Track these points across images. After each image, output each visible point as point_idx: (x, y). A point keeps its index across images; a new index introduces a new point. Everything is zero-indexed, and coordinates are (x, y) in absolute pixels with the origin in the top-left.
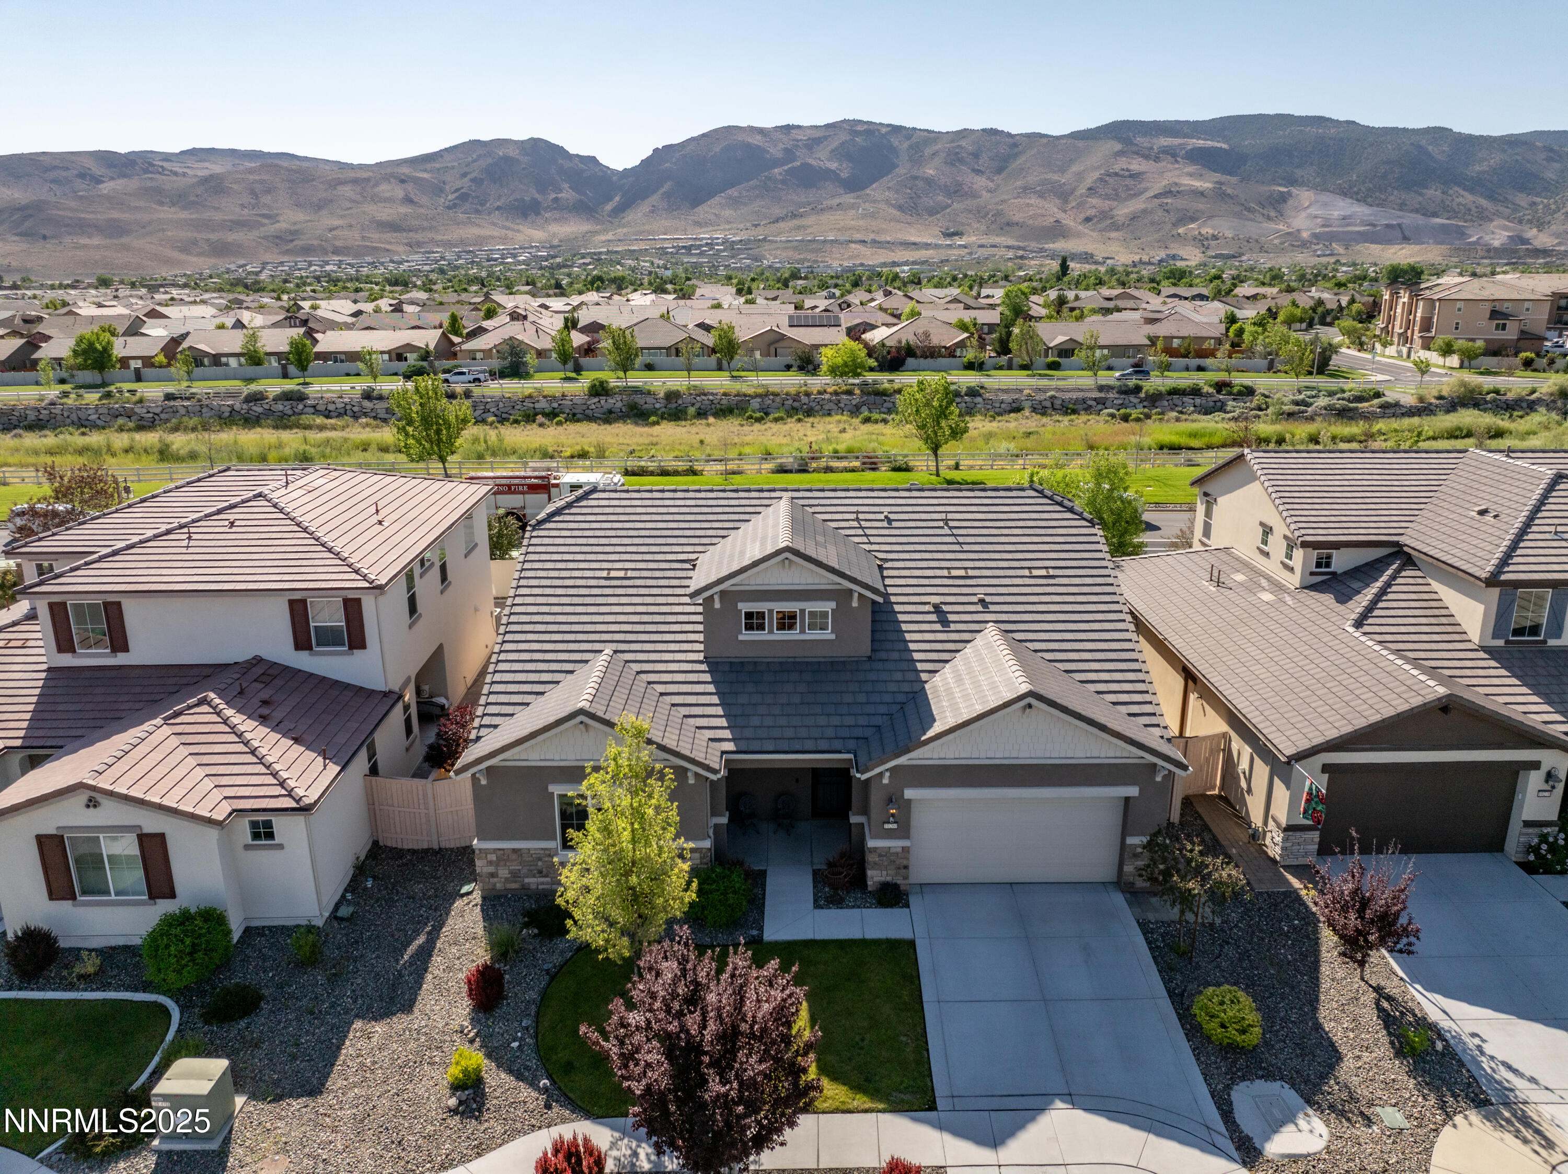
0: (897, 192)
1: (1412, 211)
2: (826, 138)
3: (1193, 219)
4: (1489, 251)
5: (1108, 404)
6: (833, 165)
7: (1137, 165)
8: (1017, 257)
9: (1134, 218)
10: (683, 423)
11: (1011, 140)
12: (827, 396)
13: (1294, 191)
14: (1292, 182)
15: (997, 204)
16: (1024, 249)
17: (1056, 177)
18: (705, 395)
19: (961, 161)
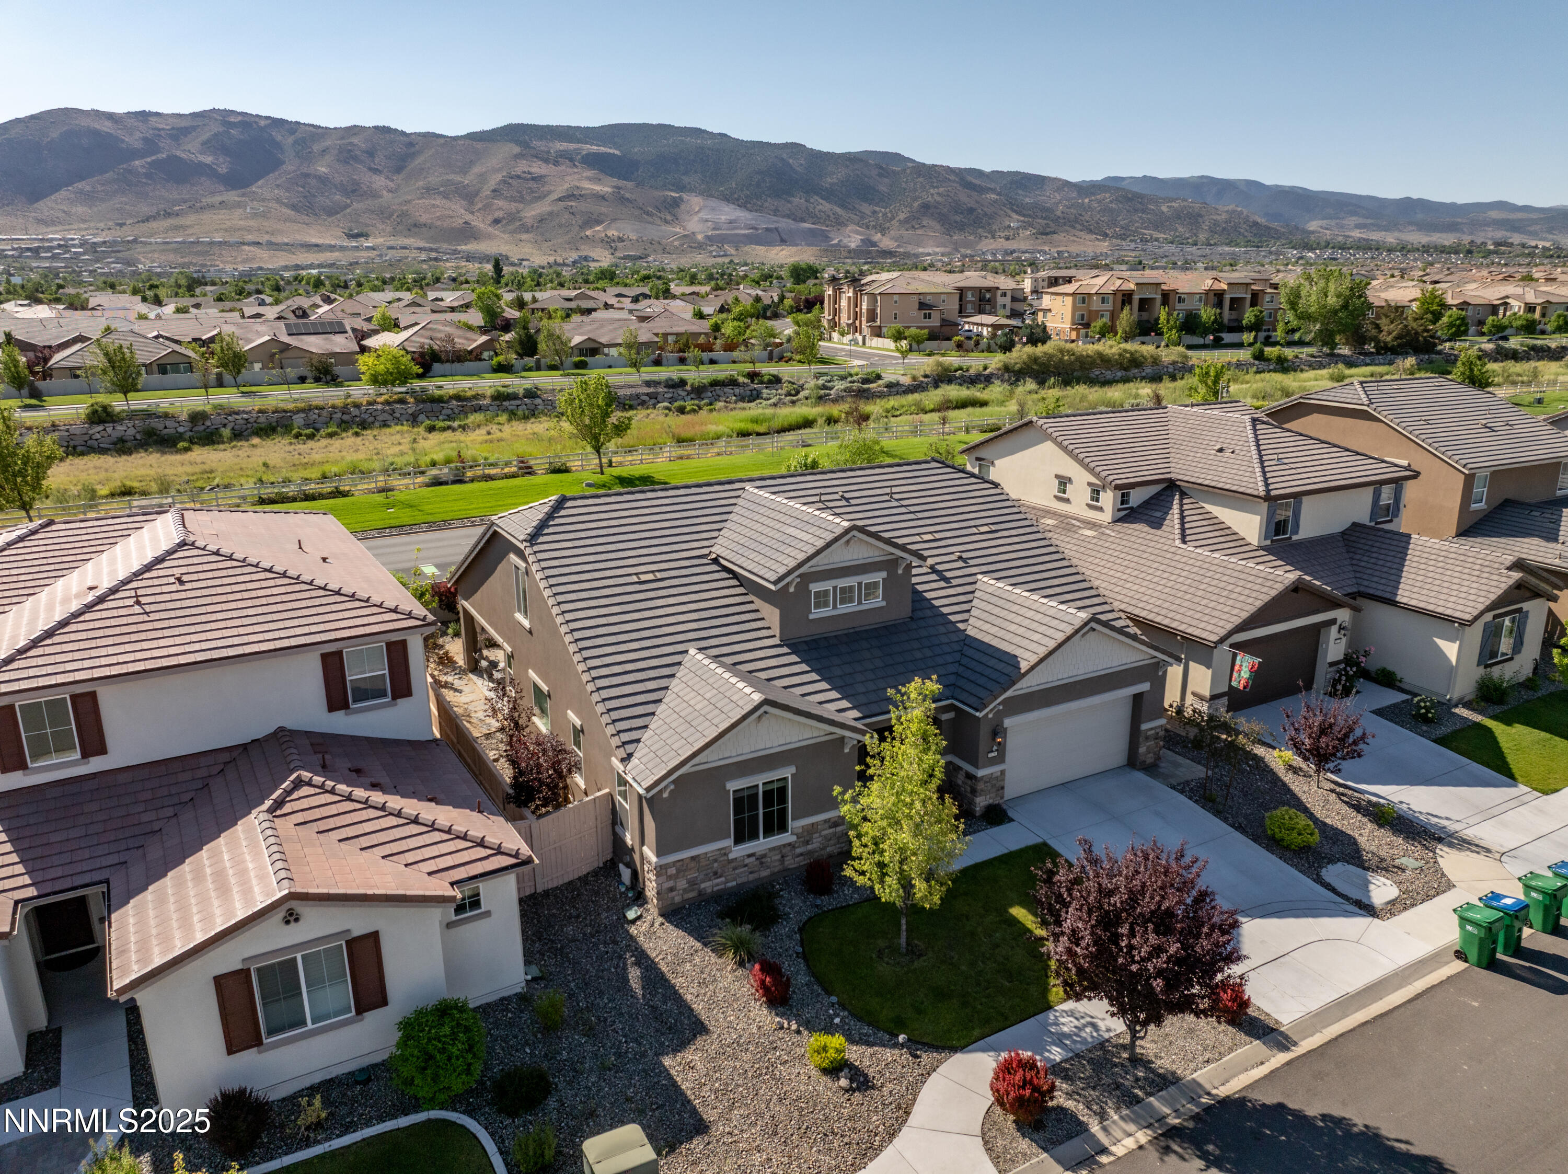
0: (288, 190)
1: (784, 217)
2: (194, 128)
3: (598, 222)
4: (849, 252)
5: (660, 398)
6: (208, 159)
7: (538, 168)
9: (542, 220)
10: (222, 446)
11: (405, 139)
12: (379, 407)
13: (684, 196)
14: (681, 188)
15: (401, 204)
16: (436, 251)
17: (458, 178)
18: (237, 413)
19: (356, 159)
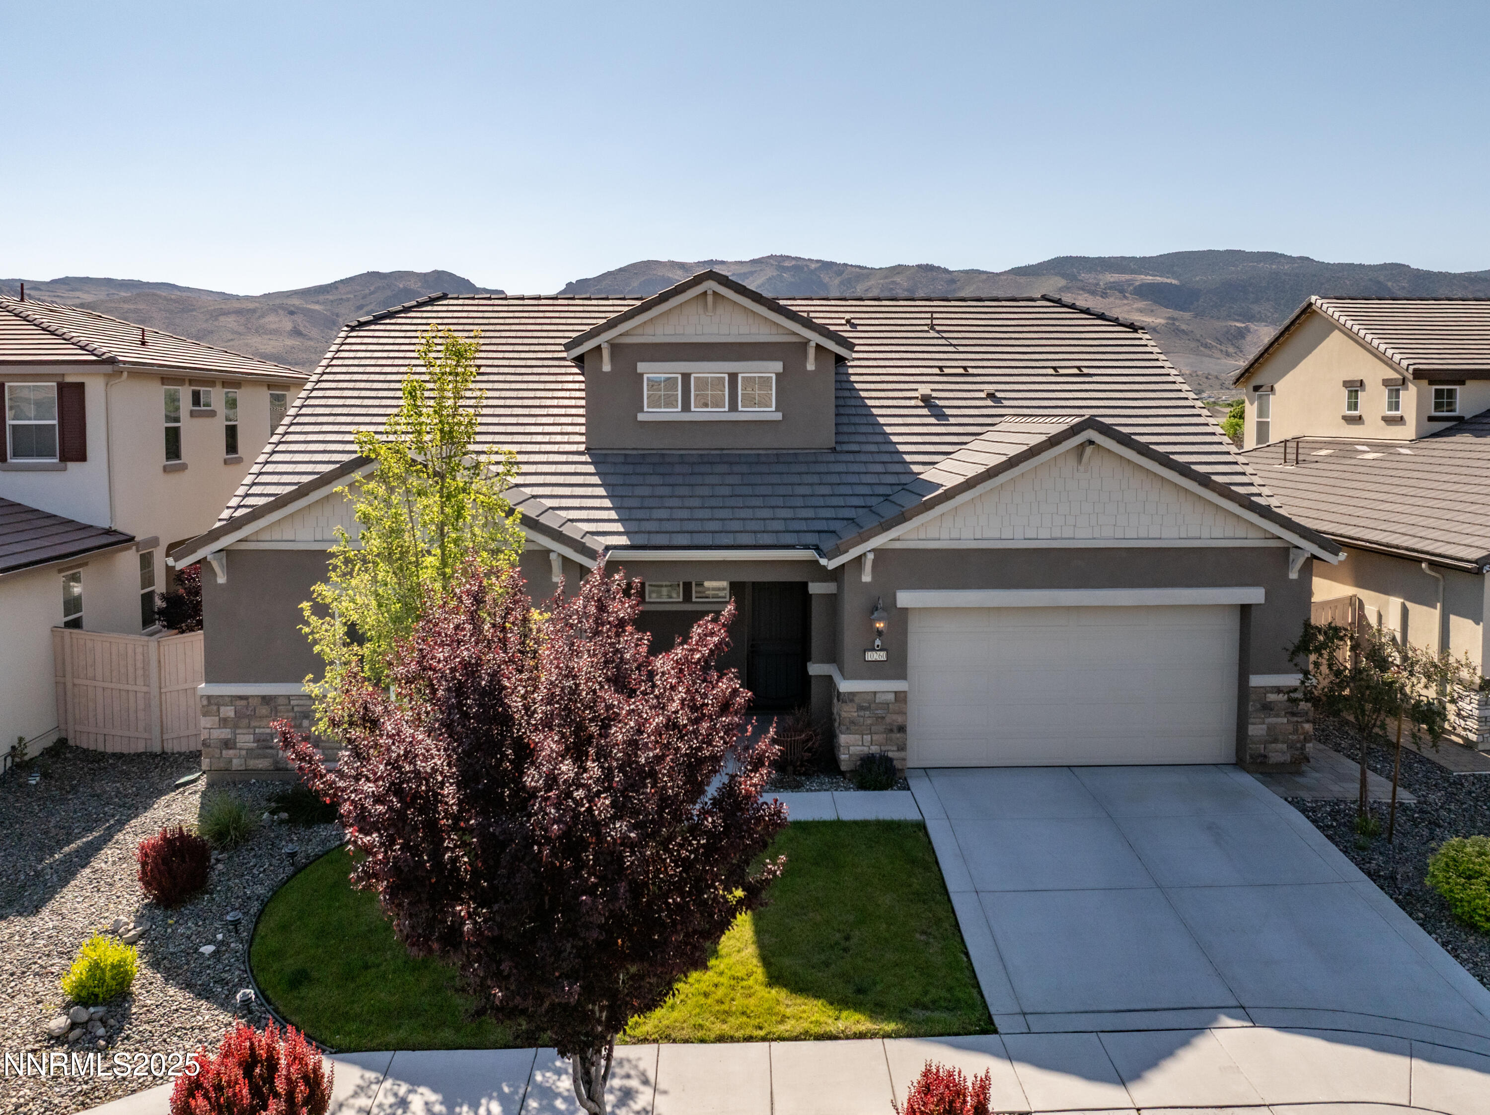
2: (752, 273)
11: (948, 276)
13: (1252, 326)
14: (1250, 317)
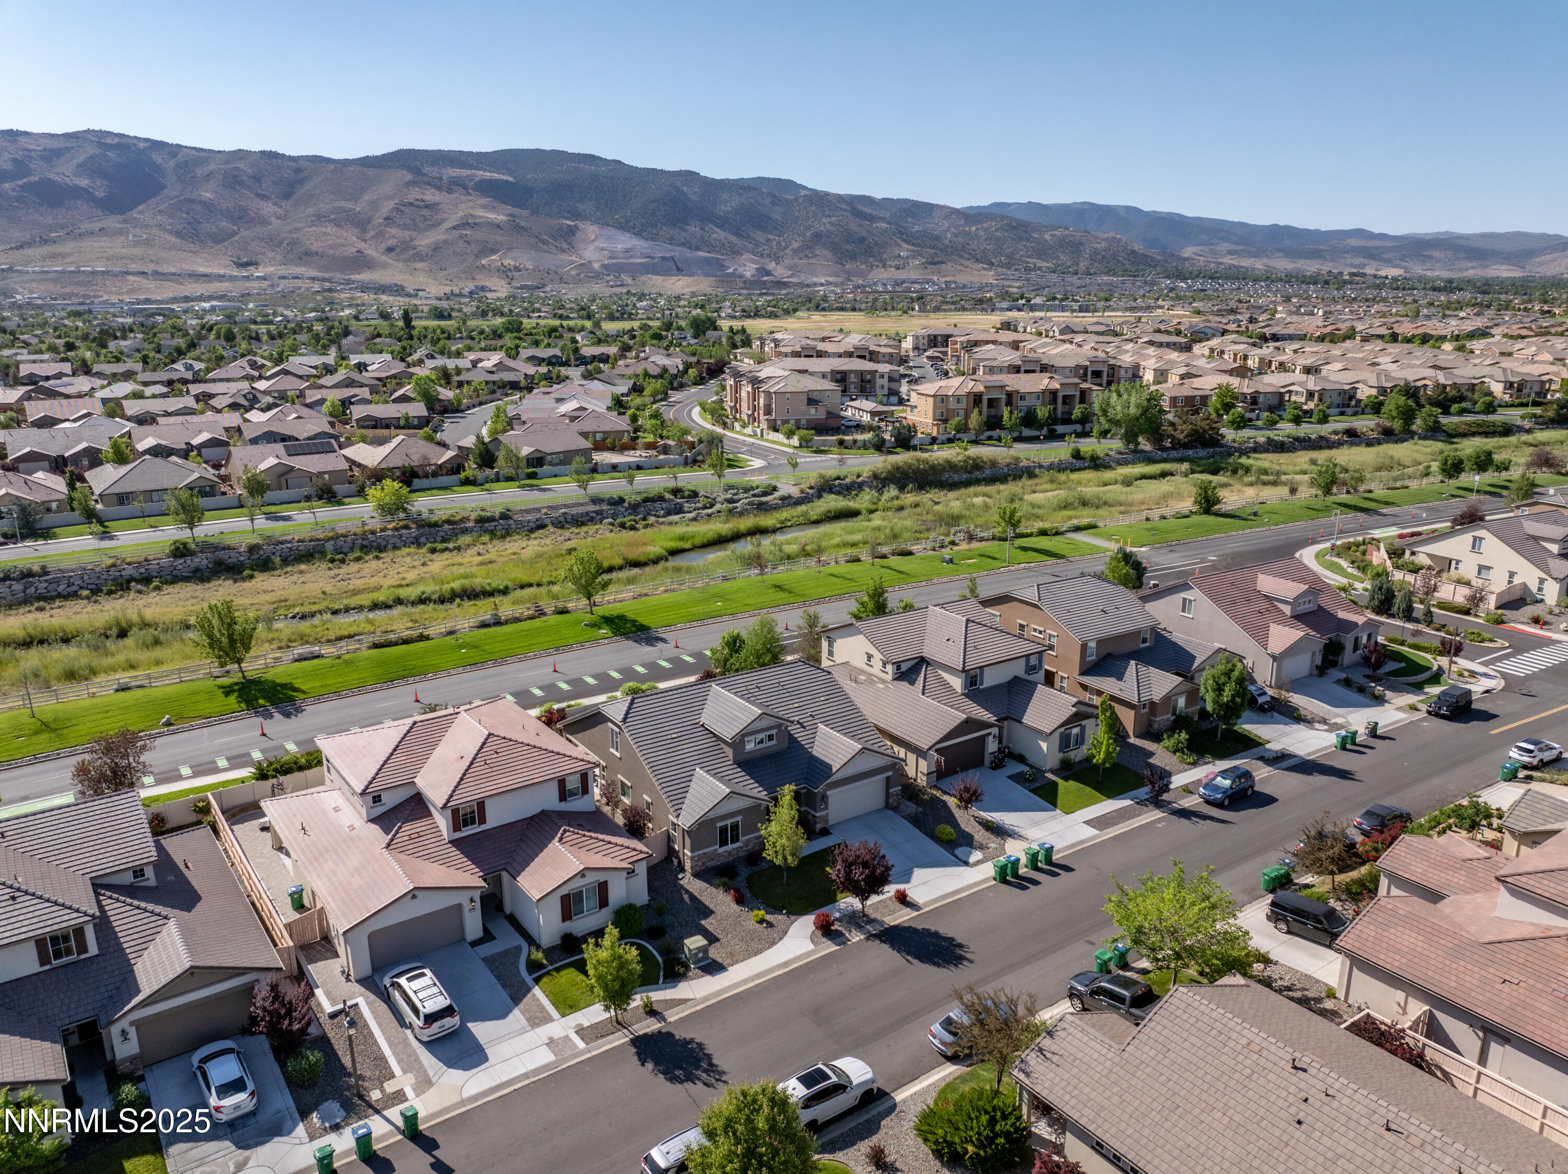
0: (171, 216)
2: (68, 150)
3: (494, 251)
4: (745, 282)
6: (84, 183)
7: (431, 196)
8: (325, 290)
9: (436, 248)
11: (294, 164)
13: (581, 225)
14: (576, 216)
15: (290, 232)
16: (329, 280)
17: (349, 205)
19: (242, 184)
